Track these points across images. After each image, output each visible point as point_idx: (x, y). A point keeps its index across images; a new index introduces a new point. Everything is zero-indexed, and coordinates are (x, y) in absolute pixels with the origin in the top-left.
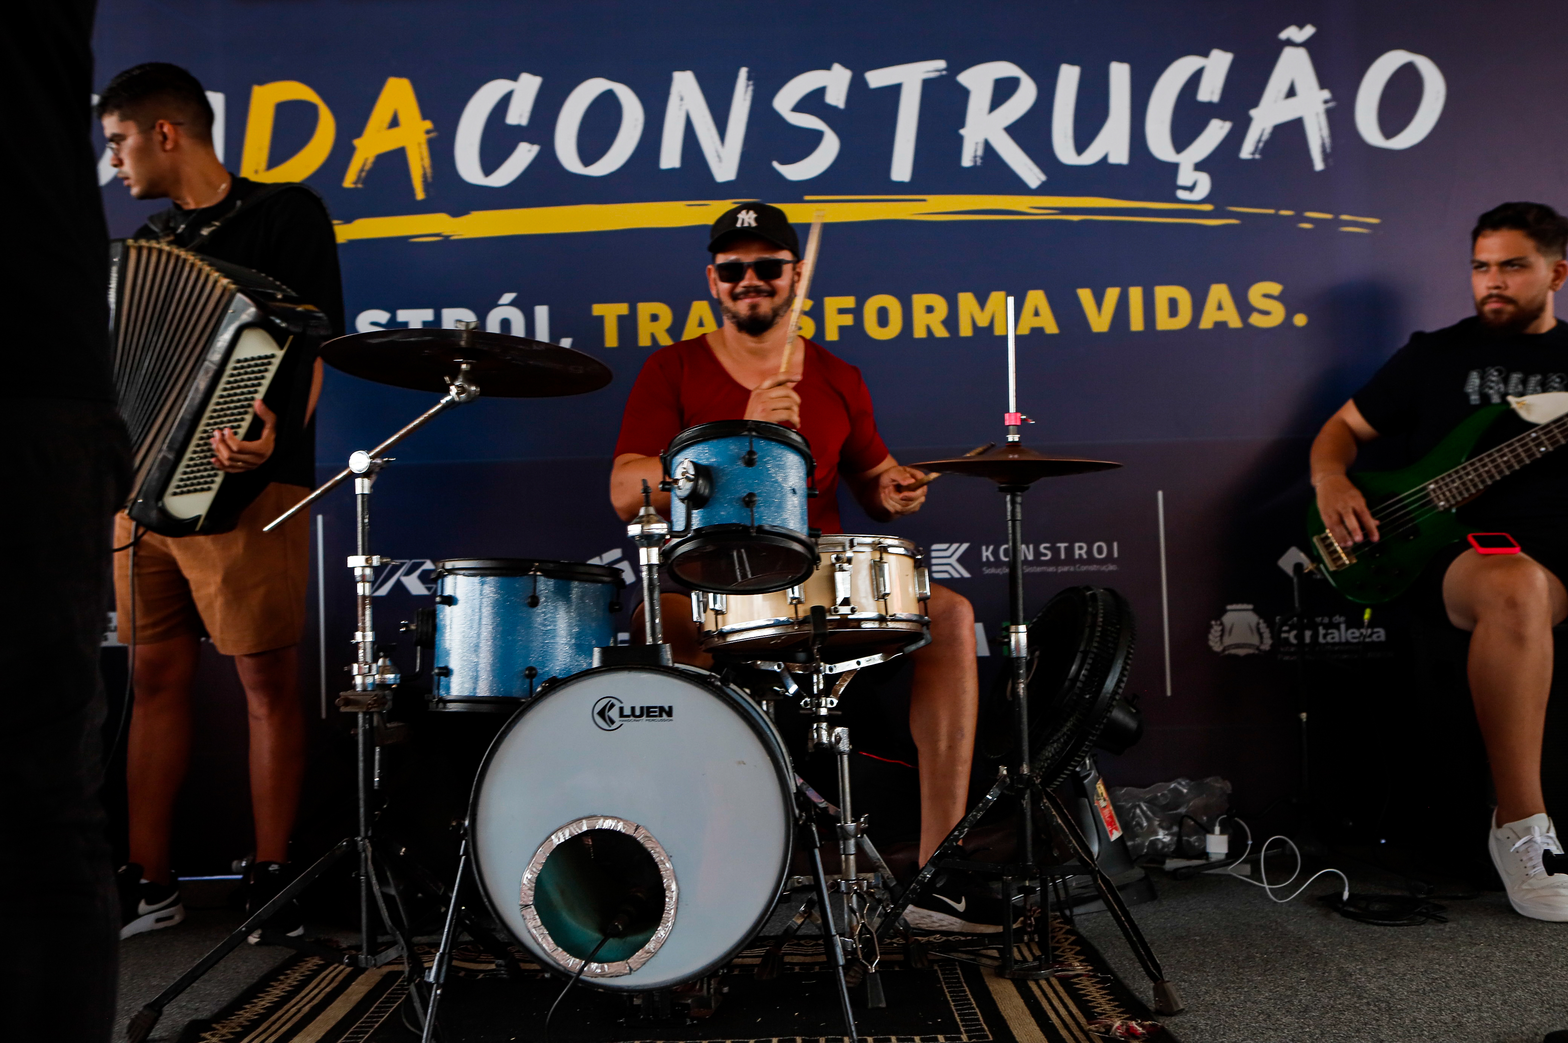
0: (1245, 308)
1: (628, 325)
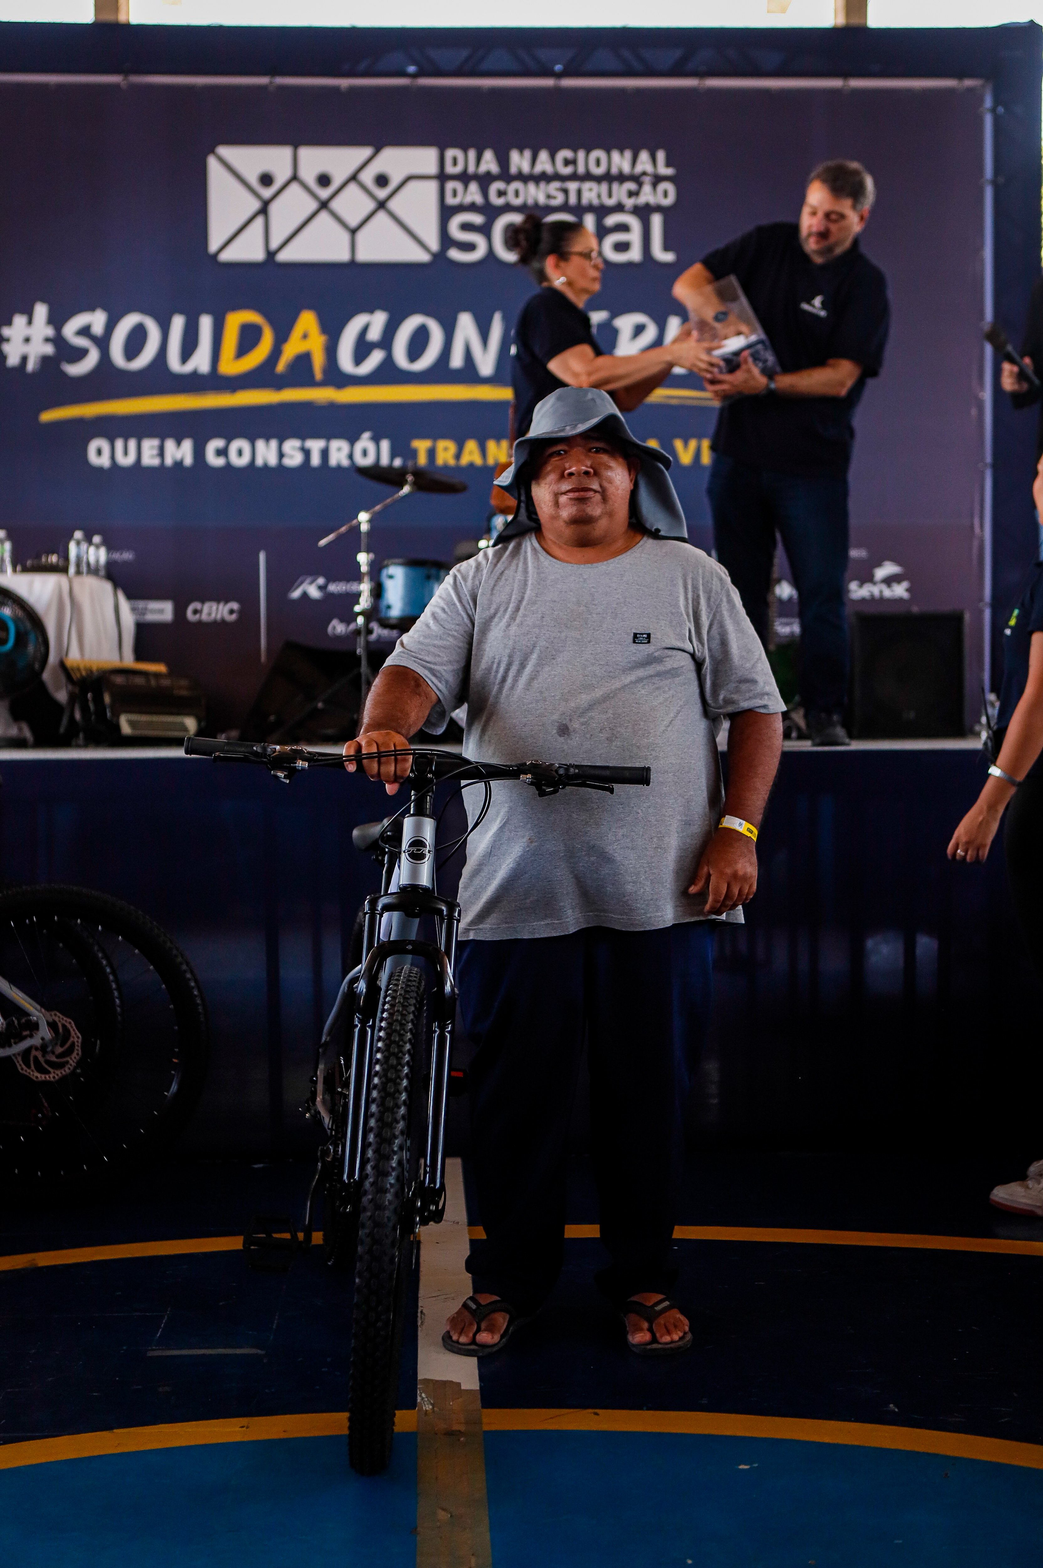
1: (432, 453)
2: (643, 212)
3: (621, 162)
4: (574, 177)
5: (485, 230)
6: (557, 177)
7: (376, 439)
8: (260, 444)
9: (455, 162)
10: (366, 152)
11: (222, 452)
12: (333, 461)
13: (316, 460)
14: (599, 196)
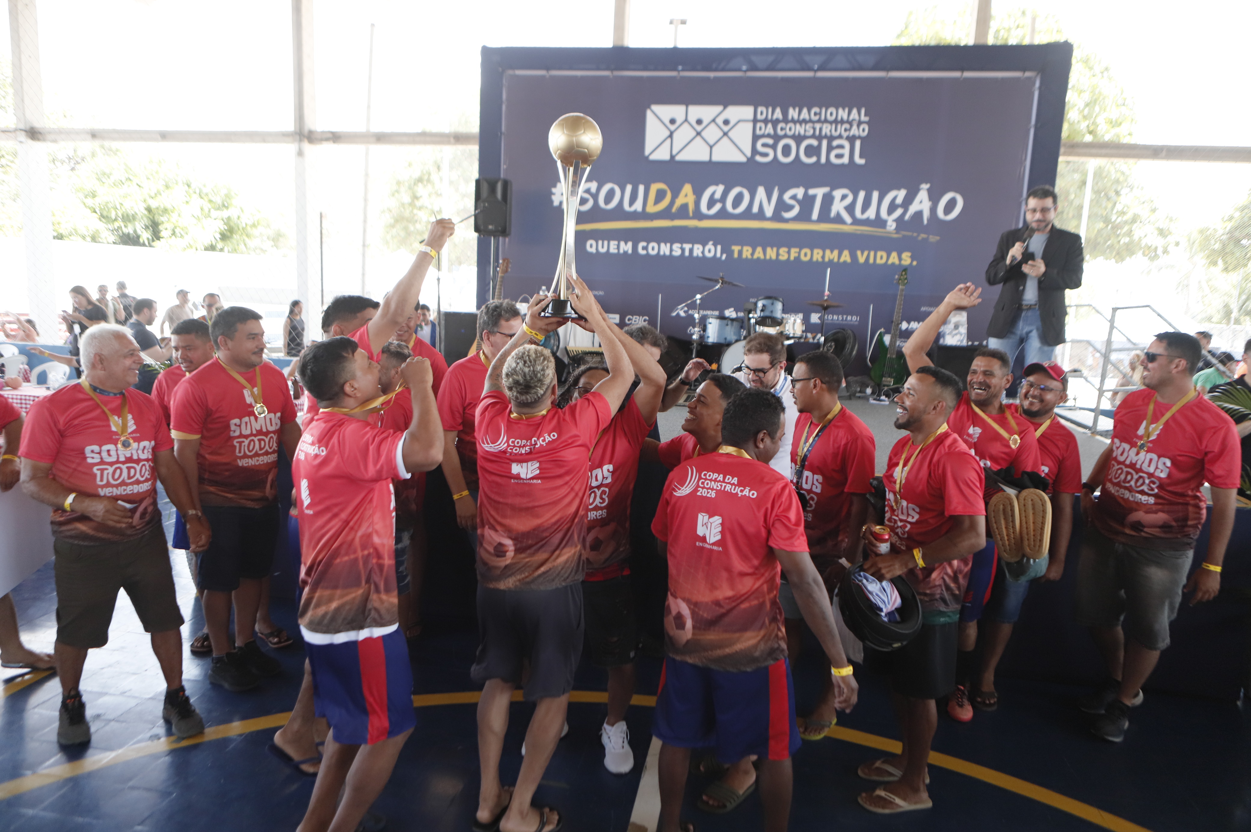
0: (900, 259)
1: (740, 252)
2: (852, 140)
3: (843, 114)
4: (819, 121)
5: (774, 147)
6: (810, 121)
7: (715, 245)
8: (662, 245)
9: (762, 113)
10: (719, 108)
11: (645, 248)
12: (695, 254)
13: (687, 253)
14: (831, 131)
